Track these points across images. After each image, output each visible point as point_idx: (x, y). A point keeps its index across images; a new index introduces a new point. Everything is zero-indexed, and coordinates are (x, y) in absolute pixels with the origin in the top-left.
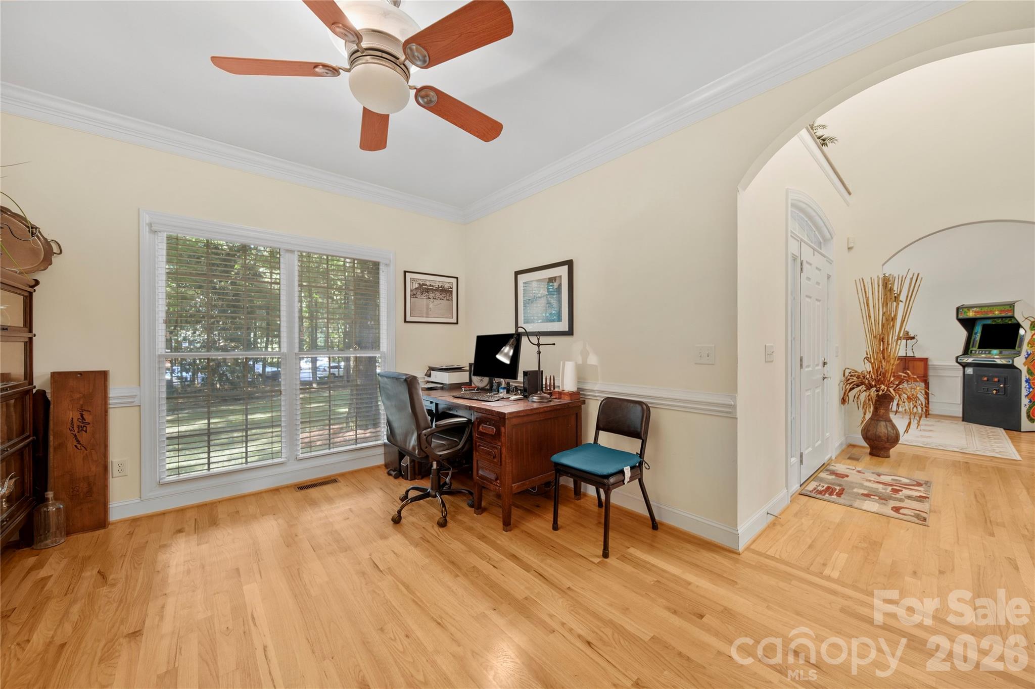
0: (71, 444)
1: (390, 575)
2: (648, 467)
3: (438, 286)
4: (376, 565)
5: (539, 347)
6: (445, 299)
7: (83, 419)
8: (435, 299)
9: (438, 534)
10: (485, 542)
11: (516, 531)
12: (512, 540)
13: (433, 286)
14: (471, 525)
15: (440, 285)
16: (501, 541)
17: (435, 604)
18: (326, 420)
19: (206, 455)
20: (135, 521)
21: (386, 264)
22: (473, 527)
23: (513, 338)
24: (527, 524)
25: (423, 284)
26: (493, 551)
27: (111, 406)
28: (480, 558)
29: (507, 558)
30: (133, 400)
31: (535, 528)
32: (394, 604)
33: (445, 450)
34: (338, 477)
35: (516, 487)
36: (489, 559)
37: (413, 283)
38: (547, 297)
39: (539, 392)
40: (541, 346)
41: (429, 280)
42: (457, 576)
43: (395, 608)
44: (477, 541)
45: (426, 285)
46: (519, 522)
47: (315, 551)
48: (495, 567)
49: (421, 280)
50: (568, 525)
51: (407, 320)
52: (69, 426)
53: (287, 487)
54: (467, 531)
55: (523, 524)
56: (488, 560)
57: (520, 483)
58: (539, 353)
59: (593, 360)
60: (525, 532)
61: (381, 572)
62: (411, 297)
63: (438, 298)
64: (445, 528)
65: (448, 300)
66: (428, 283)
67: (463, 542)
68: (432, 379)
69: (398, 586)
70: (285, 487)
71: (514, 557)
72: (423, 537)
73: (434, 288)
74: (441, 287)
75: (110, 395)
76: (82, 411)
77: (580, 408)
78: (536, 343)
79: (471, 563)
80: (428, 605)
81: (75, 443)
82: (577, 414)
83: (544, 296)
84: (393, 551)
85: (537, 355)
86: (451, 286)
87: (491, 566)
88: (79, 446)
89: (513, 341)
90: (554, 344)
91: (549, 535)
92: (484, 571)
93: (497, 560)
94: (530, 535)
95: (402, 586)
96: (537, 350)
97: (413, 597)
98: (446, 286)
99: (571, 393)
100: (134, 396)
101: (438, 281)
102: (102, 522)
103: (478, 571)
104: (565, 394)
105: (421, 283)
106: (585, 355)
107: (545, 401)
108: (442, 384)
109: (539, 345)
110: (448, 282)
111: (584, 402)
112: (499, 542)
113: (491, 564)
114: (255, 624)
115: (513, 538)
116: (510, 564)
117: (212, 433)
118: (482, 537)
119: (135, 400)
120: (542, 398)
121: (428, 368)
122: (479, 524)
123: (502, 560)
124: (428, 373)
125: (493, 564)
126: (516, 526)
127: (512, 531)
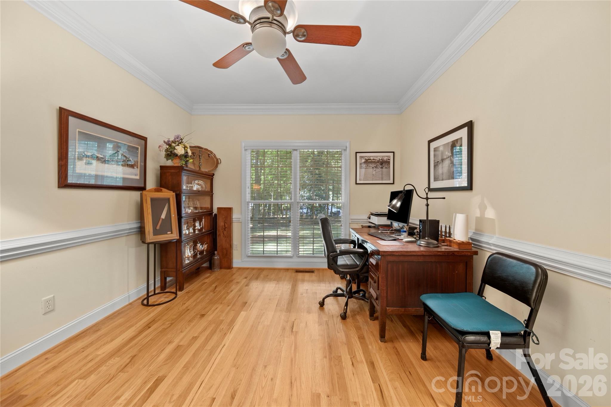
0: (222, 235)
1: (294, 336)
2: (536, 342)
3: (379, 159)
4: (293, 327)
5: (427, 200)
6: (384, 167)
7: (225, 226)
8: (377, 168)
9: (337, 323)
10: (361, 343)
11: (389, 345)
12: (381, 350)
13: (375, 160)
14: (361, 326)
15: (380, 159)
16: (372, 347)
17: (300, 369)
18: (311, 238)
19: (263, 247)
20: (239, 269)
21: (344, 150)
22: (360, 328)
23: (401, 193)
24: (403, 344)
25: (369, 159)
26: (361, 352)
27: (233, 222)
28: (349, 352)
29: (367, 362)
30: (239, 220)
31: (407, 350)
32: (282, 355)
33: (345, 269)
34: (316, 270)
35: (390, 310)
36: (354, 357)
37: (361, 159)
38: (450, 158)
39: (427, 238)
40: (429, 199)
41: (373, 156)
42: (326, 357)
43: (280, 358)
44: (356, 339)
45: (370, 159)
46: (397, 339)
47: (276, 306)
48: (353, 364)
49: (367, 156)
50: (439, 361)
51: (357, 183)
52: (221, 228)
53: (292, 269)
54: (356, 329)
55: (399, 342)
56: (352, 356)
57: (395, 308)
58: (427, 205)
59: (490, 213)
60: (396, 349)
61: (292, 332)
62: (360, 168)
63: (379, 167)
64: (344, 320)
65: (387, 168)
66: (372, 158)
67: (347, 336)
68: (371, 221)
69: (292, 344)
70: (291, 269)
71: (372, 365)
72: (328, 322)
73: (376, 161)
74: (381, 160)
75: (233, 217)
76: (225, 223)
77: (471, 257)
78: (425, 197)
79: (340, 353)
80: (296, 367)
81: (223, 235)
82: (466, 262)
83: (448, 157)
84: (306, 323)
85: (426, 207)
86: (389, 158)
87: (351, 361)
88: (224, 236)
89: (401, 195)
90: (444, 198)
91: (414, 361)
92: (343, 364)
93: (358, 359)
94: (398, 353)
95: (294, 346)
96: (426, 203)
97: (293, 357)
98: (385, 159)
99: (460, 243)
100: (240, 218)
101: (379, 156)
102: (229, 267)
103: (340, 361)
104: (454, 243)
105: (367, 159)
106: (483, 209)
107: (432, 246)
108: (375, 224)
109: (427, 199)
110: (387, 156)
111: (476, 253)
112: (370, 347)
113: (352, 361)
114: (230, 333)
115: (382, 349)
116: (365, 368)
117: (265, 237)
118: (361, 338)
119: (240, 220)
120: (428, 243)
121: (370, 214)
122: (366, 327)
123: (362, 362)
124: (369, 217)
125: (354, 362)
126: (392, 341)
127: (386, 344)
